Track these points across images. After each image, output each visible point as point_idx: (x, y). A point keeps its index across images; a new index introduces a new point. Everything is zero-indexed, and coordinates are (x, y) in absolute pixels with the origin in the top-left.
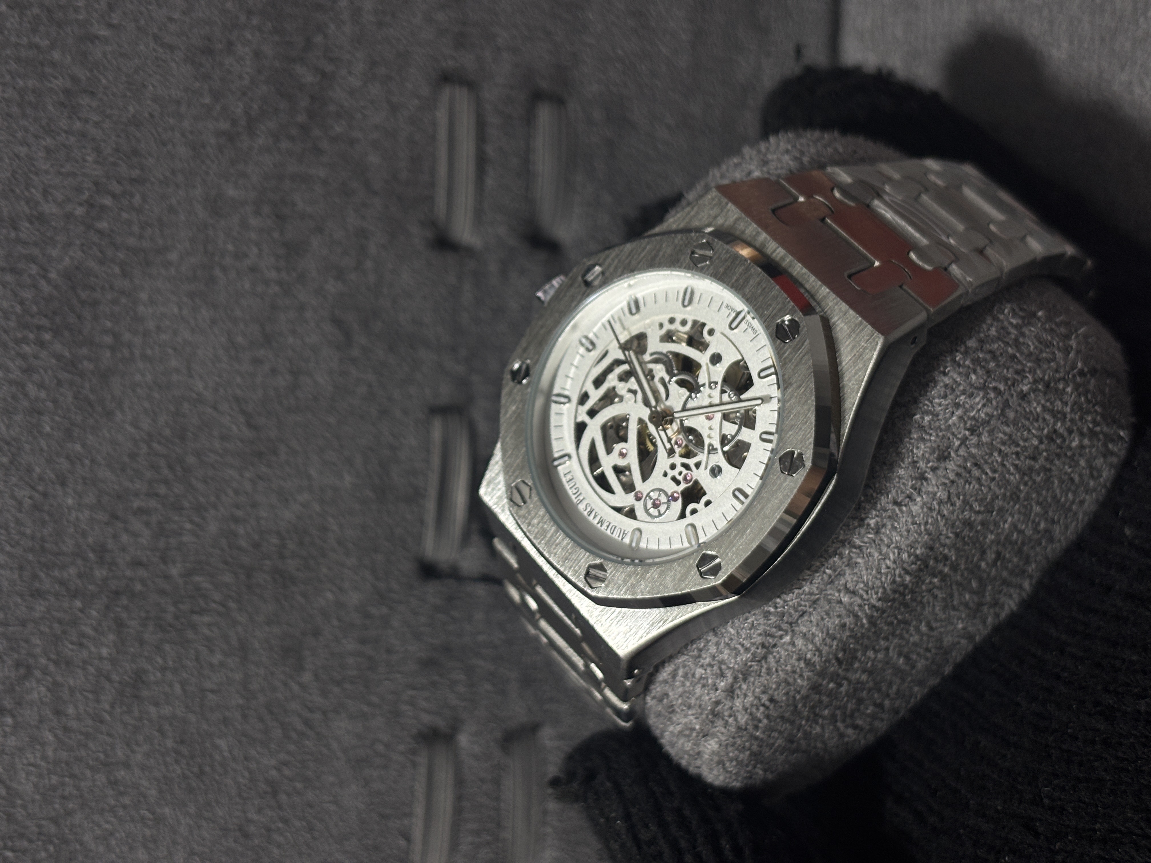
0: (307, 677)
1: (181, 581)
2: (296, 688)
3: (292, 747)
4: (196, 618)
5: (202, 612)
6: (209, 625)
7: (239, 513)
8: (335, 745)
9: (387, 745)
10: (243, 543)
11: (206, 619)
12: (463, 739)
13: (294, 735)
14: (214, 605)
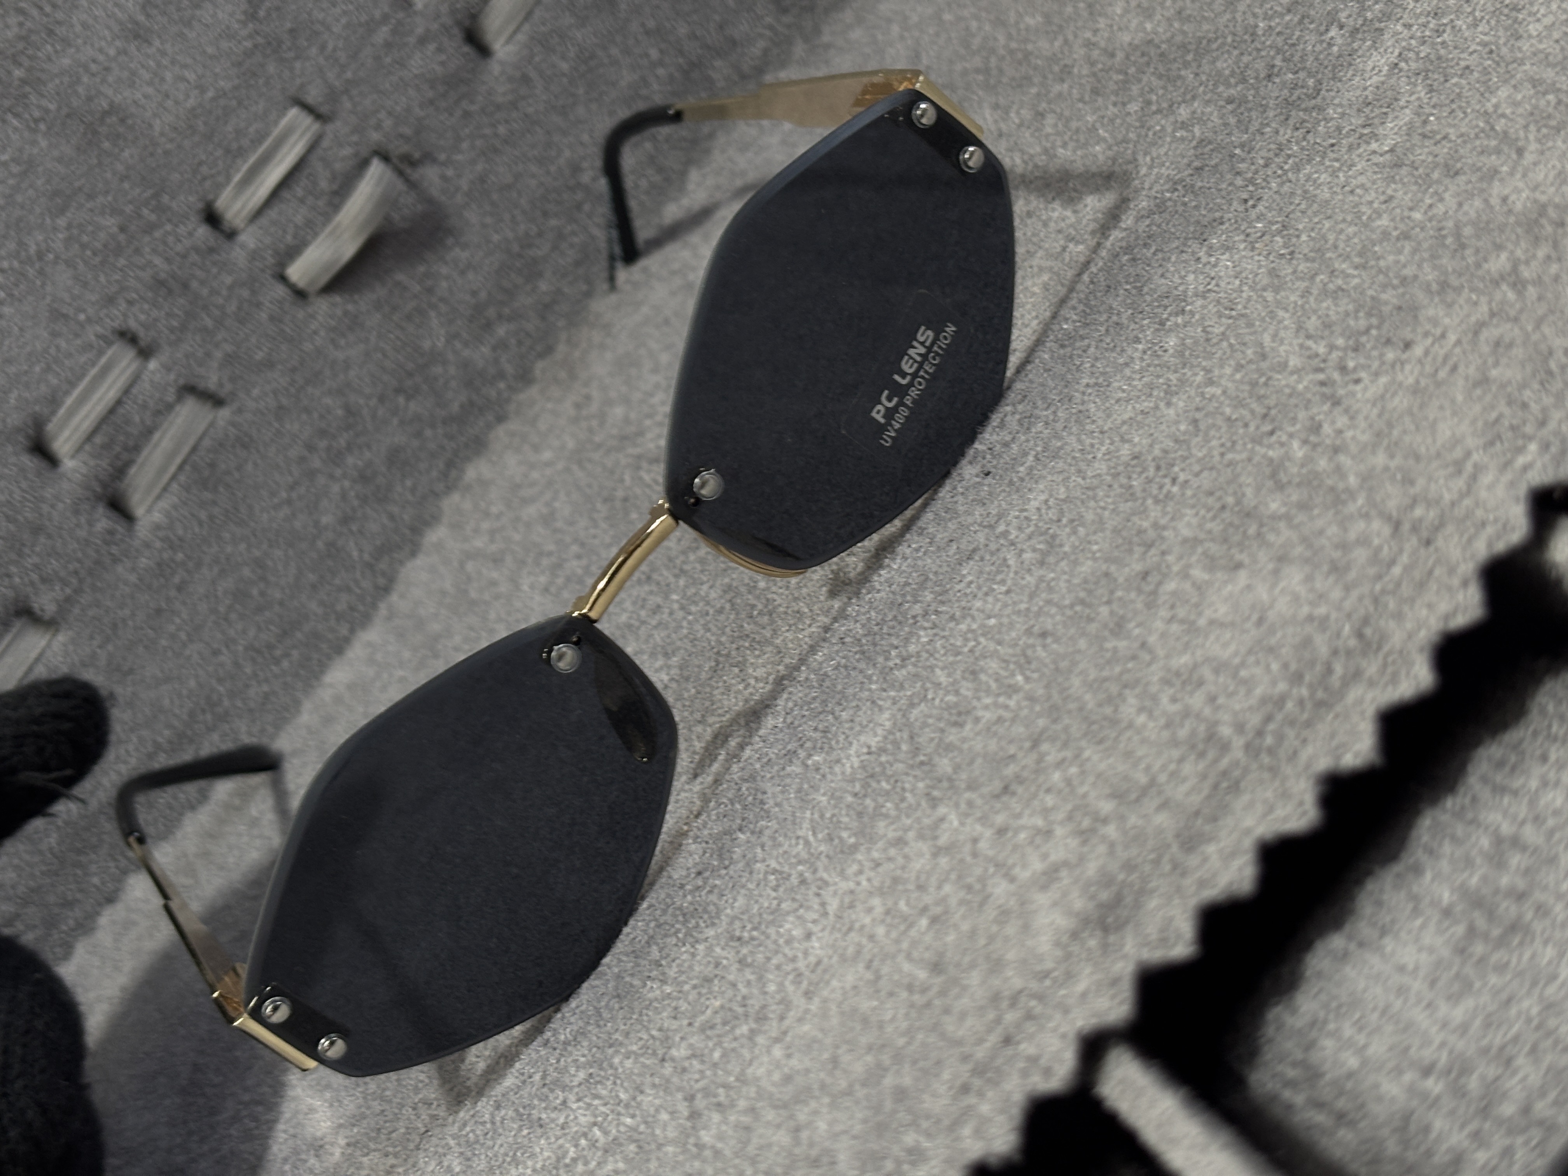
0: (62, 222)
1: (16, 83)
2: (48, 221)
3: (16, 264)
4: (9, 117)
5: (17, 115)
6: (16, 129)
7: (93, 67)
8: (49, 288)
9: (89, 320)
10: (80, 90)
11: (15, 122)
12: (153, 365)
13: (23, 254)
14: (27, 116)
